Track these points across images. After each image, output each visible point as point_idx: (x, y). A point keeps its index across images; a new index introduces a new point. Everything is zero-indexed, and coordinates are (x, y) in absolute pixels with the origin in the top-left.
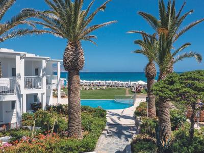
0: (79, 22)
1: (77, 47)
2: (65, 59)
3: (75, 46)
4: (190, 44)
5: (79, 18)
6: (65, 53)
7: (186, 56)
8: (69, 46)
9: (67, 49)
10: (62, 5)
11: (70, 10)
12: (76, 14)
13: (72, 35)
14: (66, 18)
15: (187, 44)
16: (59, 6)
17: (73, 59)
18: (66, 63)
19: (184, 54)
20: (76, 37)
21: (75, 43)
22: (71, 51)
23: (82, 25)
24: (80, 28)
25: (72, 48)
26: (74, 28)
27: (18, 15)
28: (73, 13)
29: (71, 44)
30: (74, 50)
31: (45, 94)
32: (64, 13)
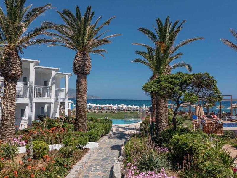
0: (87, 34)
1: (85, 55)
2: (74, 64)
3: (83, 54)
4: (182, 54)
5: (87, 31)
6: (75, 59)
7: (178, 65)
8: (78, 54)
9: (77, 56)
10: (74, 20)
11: (81, 24)
12: (85, 27)
13: (81, 44)
14: (76, 30)
15: (180, 54)
16: (71, 21)
17: (81, 64)
18: (75, 68)
19: (177, 64)
20: (84, 47)
21: (84, 51)
22: (80, 58)
23: (90, 37)
24: (88, 39)
25: (81, 56)
26: (83, 39)
27: (40, 27)
28: (83, 26)
29: (80, 52)
30: (82, 57)
31: (54, 104)
32: (76, 26)
